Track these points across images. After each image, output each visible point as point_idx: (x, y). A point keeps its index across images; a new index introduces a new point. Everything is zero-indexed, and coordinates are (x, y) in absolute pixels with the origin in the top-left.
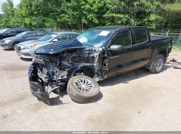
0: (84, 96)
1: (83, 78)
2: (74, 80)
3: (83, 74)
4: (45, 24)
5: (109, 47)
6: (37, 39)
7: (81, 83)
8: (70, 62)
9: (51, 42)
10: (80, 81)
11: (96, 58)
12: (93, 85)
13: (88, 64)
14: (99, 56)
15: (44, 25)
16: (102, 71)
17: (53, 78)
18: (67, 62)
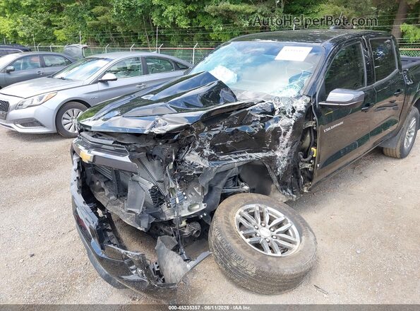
0: (282, 276)
1: (253, 202)
2: (231, 214)
3: (246, 188)
4: (53, 31)
5: (323, 97)
6: (51, 76)
7: (254, 221)
8: (207, 152)
9: (96, 82)
10: (246, 215)
11: (285, 134)
12: (294, 227)
13: (260, 155)
14: (295, 126)
15: (51, 34)
16: (297, 173)
17: (162, 213)
18: (197, 154)
